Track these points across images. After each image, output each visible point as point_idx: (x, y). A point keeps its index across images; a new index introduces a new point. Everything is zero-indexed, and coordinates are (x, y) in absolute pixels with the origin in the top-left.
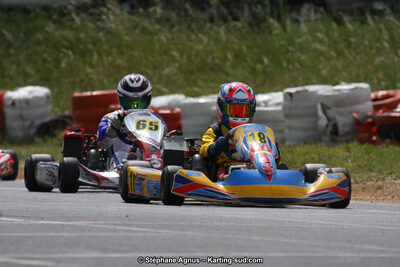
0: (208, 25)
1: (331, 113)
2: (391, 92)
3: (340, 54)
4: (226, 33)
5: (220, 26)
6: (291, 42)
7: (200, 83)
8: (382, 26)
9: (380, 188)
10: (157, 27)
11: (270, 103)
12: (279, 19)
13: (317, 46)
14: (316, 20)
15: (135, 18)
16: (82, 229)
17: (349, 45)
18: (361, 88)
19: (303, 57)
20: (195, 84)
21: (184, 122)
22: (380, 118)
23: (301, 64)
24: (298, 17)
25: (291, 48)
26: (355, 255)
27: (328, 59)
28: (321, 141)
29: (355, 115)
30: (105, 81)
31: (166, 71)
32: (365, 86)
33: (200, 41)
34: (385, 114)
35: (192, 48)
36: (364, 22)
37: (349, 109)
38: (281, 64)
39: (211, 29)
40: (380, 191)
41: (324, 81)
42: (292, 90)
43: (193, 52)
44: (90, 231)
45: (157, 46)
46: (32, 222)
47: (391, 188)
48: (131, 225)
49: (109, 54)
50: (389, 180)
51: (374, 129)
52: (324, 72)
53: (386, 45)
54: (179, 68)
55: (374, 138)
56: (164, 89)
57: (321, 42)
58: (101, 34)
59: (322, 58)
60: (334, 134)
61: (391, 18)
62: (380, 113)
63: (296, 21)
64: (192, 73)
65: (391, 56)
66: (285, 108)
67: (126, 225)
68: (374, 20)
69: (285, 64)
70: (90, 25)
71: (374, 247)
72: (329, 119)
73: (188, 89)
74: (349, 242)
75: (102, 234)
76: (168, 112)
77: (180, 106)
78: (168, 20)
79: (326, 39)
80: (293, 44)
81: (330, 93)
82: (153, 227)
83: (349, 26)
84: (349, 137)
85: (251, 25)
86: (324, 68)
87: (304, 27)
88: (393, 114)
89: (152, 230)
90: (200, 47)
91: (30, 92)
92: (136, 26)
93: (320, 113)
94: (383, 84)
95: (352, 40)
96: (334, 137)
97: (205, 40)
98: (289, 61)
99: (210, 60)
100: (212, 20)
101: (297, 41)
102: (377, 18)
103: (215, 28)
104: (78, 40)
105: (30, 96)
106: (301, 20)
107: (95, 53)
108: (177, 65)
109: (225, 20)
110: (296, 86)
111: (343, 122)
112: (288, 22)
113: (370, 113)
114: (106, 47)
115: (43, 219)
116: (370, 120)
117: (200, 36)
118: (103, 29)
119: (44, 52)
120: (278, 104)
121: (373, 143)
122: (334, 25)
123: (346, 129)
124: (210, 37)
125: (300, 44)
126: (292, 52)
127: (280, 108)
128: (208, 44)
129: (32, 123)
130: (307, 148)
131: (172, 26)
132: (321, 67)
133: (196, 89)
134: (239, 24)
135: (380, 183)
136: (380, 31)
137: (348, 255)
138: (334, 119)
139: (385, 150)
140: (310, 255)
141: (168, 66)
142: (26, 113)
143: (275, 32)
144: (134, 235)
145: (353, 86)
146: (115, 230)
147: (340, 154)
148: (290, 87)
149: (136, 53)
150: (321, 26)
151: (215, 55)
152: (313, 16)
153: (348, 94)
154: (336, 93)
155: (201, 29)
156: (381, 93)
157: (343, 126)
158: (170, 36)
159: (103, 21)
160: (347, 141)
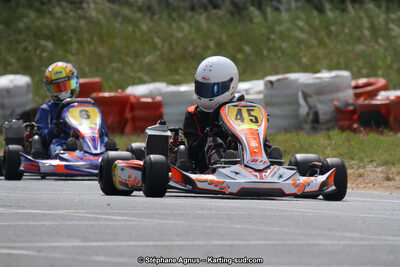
0: (189, 14)
1: (312, 101)
2: (372, 80)
3: (321, 42)
4: (207, 22)
5: (201, 14)
6: (271, 30)
7: (181, 70)
8: (362, 14)
9: (361, 176)
10: (139, 15)
11: (252, 91)
12: (260, 7)
13: (298, 34)
14: (297, 8)
15: (116, 7)
16: (63, 218)
17: (329, 33)
18: (342, 77)
19: (284, 45)
20: (176, 71)
21: (166, 111)
22: (361, 105)
23: (283, 52)
24: (279, 6)
25: (273, 37)
26: (336, 242)
27: (309, 47)
28: (301, 128)
29: (336, 103)
30: (87, 69)
31: (148, 59)
32: (345, 74)
33: (181, 29)
34: (366, 102)
35: (172, 36)
36: (344, 10)
37: (329, 97)
38: (262, 52)
39: (192, 17)
40: (361, 179)
41: (305, 69)
42: (273, 78)
43: (174, 41)
44: (71, 220)
45: (138, 34)
46: (13, 211)
47: (372, 176)
48: (113, 214)
49: (91, 42)
50: (370, 167)
51: (356, 117)
52: (304, 60)
53: (367, 33)
54: (161, 56)
55: (355, 126)
56: (146, 78)
57: (301, 30)
58: (82, 23)
59: (302, 46)
60: (316, 122)
61: (371, 6)
62: (361, 101)
63: (277, 9)
64: (173, 61)
65: (372, 43)
66: (266, 96)
67: (107, 214)
68: (354, 8)
69: (265, 53)
70: (72, 14)
71: (356, 235)
72: (310, 107)
73: (170, 78)
74: (330, 230)
75: (83, 223)
76: (149, 100)
77: (161, 94)
78: (149, 8)
79: (306, 27)
80: (274, 32)
81: (311, 81)
82: (134, 216)
83: (330, 14)
84: (330, 125)
85: (232, 14)
86: (305, 56)
87: (285, 16)
88: (374, 102)
89: (133, 219)
90: (180, 35)
91: (11, 81)
92: (116, 15)
93: (301, 101)
94: (364, 71)
95: (333, 28)
96: (316, 125)
97: (186, 27)
98: (269, 50)
99: (190, 48)
100: (193, 9)
101: (278, 29)
102: (357, 6)
103: (196, 16)
104: (59, 29)
105: (11, 85)
106: (282, 7)
107: (74, 41)
108: (158, 53)
109: (205, 9)
110: (277, 73)
111: (324, 109)
112: (269, 10)
113: (351, 101)
114: (86, 36)
115: (24, 207)
116: (351, 108)
117: (182, 24)
118: (84, 18)
119: (25, 40)
120: (260, 92)
121: (355, 131)
122: (315, 13)
123: (328, 117)
124: (191, 26)
125: (281, 32)
126: (274, 41)
127: (261, 96)
128: (189, 32)
129: (13, 112)
130: (288, 136)
131: (153, 14)
132: (302, 54)
133: (177, 77)
134: (221, 13)
135: (361, 171)
136: (361, 18)
137: (329, 242)
138: (315, 107)
139: (366, 138)
140: (291, 242)
141: (149, 54)
142: (7, 101)
143: (255, 20)
144: (115, 223)
145: (334, 73)
146: (96, 219)
147: (321, 142)
148: (271, 74)
149: (117, 42)
150: (302, 15)
151: (196, 43)
152: (293, 5)
153: (329, 83)
154: (317, 81)
155: (182, 18)
156: (362, 81)
157: (324, 114)
158: (151, 24)
159: (84, 9)
160: (328, 129)
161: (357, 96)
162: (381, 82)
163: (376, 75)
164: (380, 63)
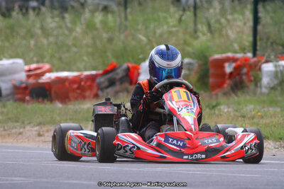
161: (29, 77)
162: (47, 66)
163: (43, 62)
164: (45, 53)
